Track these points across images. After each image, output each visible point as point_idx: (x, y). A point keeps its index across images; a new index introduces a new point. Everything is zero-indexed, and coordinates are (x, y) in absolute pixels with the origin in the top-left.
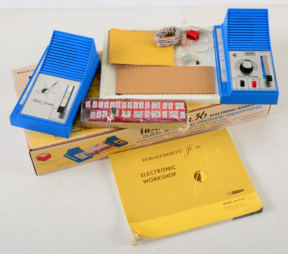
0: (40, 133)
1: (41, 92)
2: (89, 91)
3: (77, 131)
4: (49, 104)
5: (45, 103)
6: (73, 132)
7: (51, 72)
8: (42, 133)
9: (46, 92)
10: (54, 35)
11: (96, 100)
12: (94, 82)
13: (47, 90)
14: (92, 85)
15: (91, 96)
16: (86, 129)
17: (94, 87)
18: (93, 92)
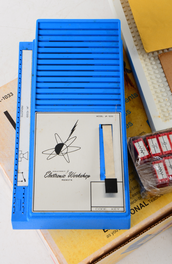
0: (73, 230)
1: (55, 153)
3: (140, 208)
4: (79, 176)
5: (71, 175)
6: (133, 212)
7: (57, 105)
8: (77, 230)
9: (64, 150)
10: (39, 29)
11: (151, 137)
13: (64, 147)
15: (130, 123)
16: (154, 200)
17: (128, 103)
18: (131, 114)
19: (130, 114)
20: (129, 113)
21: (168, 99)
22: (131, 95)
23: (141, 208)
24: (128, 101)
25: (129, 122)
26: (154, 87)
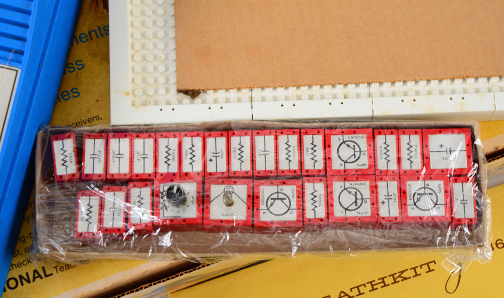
2: (67, 66)
3: (31, 279)
6: (12, 283)
11: (96, 134)
12: (82, 21)
14: (78, 35)
15: (75, 91)
16: (67, 268)
17: (86, 44)
18: (84, 69)
19: (80, 71)
20: (81, 67)
21: (163, 58)
22: (96, 28)
23: (34, 281)
24: (87, 40)
25: (74, 87)
26: (143, 24)
